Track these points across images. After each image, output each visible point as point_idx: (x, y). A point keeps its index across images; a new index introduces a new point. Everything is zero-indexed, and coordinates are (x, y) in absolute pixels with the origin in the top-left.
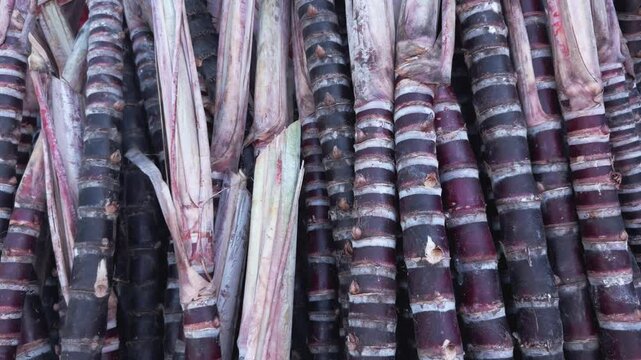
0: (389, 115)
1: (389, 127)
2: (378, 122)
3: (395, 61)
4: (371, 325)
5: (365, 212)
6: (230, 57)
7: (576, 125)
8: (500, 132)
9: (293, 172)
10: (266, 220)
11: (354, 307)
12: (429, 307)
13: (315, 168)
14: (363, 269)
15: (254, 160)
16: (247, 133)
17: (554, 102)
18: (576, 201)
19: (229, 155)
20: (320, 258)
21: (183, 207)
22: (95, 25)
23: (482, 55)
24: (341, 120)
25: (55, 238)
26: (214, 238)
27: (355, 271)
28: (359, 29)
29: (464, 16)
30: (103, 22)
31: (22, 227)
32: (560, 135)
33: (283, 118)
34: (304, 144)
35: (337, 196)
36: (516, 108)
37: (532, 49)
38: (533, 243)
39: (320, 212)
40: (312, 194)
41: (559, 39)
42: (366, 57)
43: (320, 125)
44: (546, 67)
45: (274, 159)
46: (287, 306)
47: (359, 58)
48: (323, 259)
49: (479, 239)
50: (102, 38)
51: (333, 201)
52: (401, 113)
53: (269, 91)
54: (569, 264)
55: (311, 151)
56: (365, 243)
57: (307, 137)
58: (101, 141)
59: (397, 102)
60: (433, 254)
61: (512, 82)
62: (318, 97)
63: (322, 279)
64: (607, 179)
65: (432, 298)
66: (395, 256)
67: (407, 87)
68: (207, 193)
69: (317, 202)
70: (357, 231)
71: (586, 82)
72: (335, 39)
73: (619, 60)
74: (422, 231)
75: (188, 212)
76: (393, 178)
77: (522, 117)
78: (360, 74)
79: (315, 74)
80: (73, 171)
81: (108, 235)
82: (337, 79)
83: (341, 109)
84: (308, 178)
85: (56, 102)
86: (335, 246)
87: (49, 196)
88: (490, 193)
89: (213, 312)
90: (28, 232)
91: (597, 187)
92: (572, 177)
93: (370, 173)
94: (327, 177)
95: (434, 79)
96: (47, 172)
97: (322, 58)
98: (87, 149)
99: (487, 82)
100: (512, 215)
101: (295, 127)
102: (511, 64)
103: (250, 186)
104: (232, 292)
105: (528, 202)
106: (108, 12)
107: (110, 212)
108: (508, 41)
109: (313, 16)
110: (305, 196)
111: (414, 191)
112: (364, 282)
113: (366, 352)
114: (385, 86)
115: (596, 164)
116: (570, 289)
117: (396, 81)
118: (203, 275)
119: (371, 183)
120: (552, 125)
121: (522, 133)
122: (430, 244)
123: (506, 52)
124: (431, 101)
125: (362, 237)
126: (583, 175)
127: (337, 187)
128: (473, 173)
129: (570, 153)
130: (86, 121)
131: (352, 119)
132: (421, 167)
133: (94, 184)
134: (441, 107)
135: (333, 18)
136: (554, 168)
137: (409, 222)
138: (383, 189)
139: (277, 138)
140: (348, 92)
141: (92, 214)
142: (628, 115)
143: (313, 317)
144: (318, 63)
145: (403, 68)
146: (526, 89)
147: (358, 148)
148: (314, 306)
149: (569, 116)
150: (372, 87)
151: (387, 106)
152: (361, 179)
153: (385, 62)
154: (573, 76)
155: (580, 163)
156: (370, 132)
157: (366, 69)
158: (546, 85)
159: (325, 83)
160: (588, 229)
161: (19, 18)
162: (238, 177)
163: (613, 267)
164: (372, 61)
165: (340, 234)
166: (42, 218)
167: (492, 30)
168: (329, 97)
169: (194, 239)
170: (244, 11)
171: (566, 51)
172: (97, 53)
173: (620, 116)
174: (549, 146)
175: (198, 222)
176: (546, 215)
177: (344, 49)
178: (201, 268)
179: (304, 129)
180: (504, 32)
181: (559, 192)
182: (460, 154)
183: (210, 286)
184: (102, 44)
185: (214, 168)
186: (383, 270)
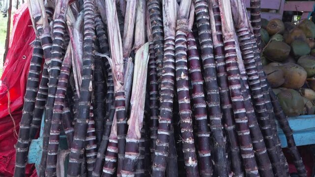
0: (174, 41)
1: (174, 44)
2: (171, 42)
3: (176, 26)
4: (166, 94)
5: (166, 66)
6: (128, 23)
7: (227, 44)
8: (205, 46)
9: (146, 56)
10: (138, 69)
11: (162, 91)
12: (181, 89)
13: (153, 57)
14: (165, 81)
15: (134, 54)
16: (132, 47)
17: (221, 38)
18: (227, 66)
19: (127, 52)
20: (154, 82)
21: (116, 65)
22: (86, 13)
23: (201, 24)
24: (160, 42)
25: (75, 76)
26: (124, 74)
27: (163, 82)
28: (166, 16)
29: (197, 13)
30: (89, 12)
31: (65, 72)
32: (223, 48)
33: (144, 41)
34: (150, 50)
35: (159, 63)
36: (210, 40)
37: (216, 23)
38: (211, 76)
39: (154, 70)
40: (152, 64)
41: (222, 20)
42: (168, 24)
43: (154, 44)
44: (219, 28)
45: (141, 52)
46: (144, 92)
47: (166, 24)
48: (154, 83)
49: (198, 76)
50: (89, 16)
51: (157, 65)
52: (177, 40)
53: (140, 34)
54: (224, 84)
55: (152, 52)
56: (166, 74)
57: (151, 48)
58: (90, 47)
59: (176, 37)
60: (183, 76)
61: (209, 32)
62: (154, 36)
63: (154, 88)
64: (234, 59)
65: (182, 87)
66: (174, 78)
67: (179, 33)
68: (122, 62)
69: (153, 67)
70: (164, 71)
71: (229, 32)
72: (159, 19)
73: (246, 27)
74: (181, 71)
75: (117, 66)
76: (174, 58)
77: (212, 42)
78: (166, 29)
79: (153, 29)
80: (80, 56)
81: (92, 74)
82: (159, 30)
83: (161, 39)
84: (150, 60)
85: (75, 35)
86: (158, 78)
87: (73, 63)
88: (202, 63)
89: (123, 94)
90: (67, 73)
91: (231, 62)
92: (225, 59)
93: (168, 56)
94: (155, 59)
95: (186, 31)
96: (73, 56)
97: (155, 24)
98: (84, 50)
99: (202, 32)
100: (207, 69)
101: (147, 44)
102: (210, 27)
103: (133, 61)
104: (128, 91)
105: (211, 65)
106: (90, 9)
107: (93, 67)
108: (209, 21)
109: (153, 12)
110: (149, 65)
111: (179, 60)
112: (165, 84)
113: (165, 101)
114: (173, 32)
115: (231, 55)
116: (223, 91)
117: (176, 31)
118: (121, 84)
119: (168, 59)
120: (220, 45)
121: (211, 47)
122: (183, 74)
123: (208, 24)
124: (186, 37)
125: (165, 73)
126: (228, 58)
127: (159, 61)
128: (198, 58)
129: (224, 52)
130: (84, 42)
131: (163, 42)
132: (182, 54)
133: (88, 59)
134: (189, 39)
135: (159, 13)
136: (220, 57)
137: (178, 68)
138: (171, 60)
139: (142, 47)
140: (163, 34)
141: (88, 68)
142: (249, 44)
143: (151, 99)
144: (154, 25)
145: (178, 27)
146: (213, 34)
147: (165, 50)
148: (152, 96)
149: (225, 42)
150: (169, 33)
151: (173, 38)
152: (165, 58)
153: (173, 26)
154: (225, 31)
155: (227, 55)
156: (168, 45)
157: (168, 28)
158: (219, 33)
159: (156, 31)
160: (229, 74)
161: (63, 10)
162: (130, 59)
163: (236, 84)
164: (169, 25)
165: (159, 74)
166: (71, 70)
167: (204, 17)
168: (157, 35)
169: (118, 74)
170: (133, 10)
171: (224, 24)
172: (88, 21)
173: (247, 45)
174: (220, 51)
175: (120, 69)
176: (217, 70)
177: (162, 22)
178: (120, 82)
179: (150, 45)
180: (208, 18)
181: (221, 64)
182: (194, 52)
183: (123, 87)
184: (89, 18)
185: (124, 57)
186: (170, 81)
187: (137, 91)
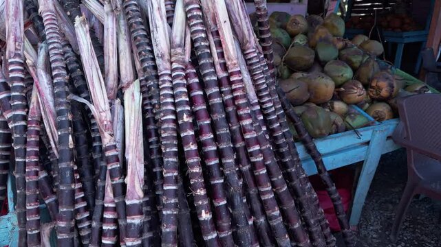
0: (170, 75)
1: (170, 79)
2: (166, 78)
3: (171, 56)
4: (169, 142)
5: (164, 108)
6: (109, 57)
7: (231, 74)
8: (208, 79)
9: (138, 97)
10: (131, 114)
11: (163, 138)
12: (185, 134)
13: (146, 95)
14: (165, 126)
15: (123, 94)
16: (118, 85)
17: (225, 67)
18: (235, 99)
19: (113, 93)
20: (151, 127)
21: (100, 112)
22: (51, 46)
23: (200, 53)
24: (154, 77)
25: (48, 130)
26: (112, 122)
27: (163, 127)
28: (157, 45)
29: (194, 39)
30: (55, 45)
31: (33, 127)
32: (228, 78)
33: (132, 78)
34: (141, 87)
35: (155, 104)
36: (212, 70)
37: (217, 49)
38: (219, 113)
39: (150, 111)
40: (146, 105)
41: (223, 46)
42: (160, 56)
43: (147, 80)
44: (222, 55)
45: (131, 93)
46: (141, 141)
47: (158, 56)
48: (153, 127)
49: (203, 114)
50: (56, 51)
51: (154, 106)
52: (173, 74)
53: (126, 68)
54: (234, 119)
55: (144, 89)
56: (165, 118)
57: (142, 84)
58: (62, 92)
59: (173, 70)
60: (186, 119)
61: (211, 61)
62: (145, 70)
63: (153, 134)
64: (241, 91)
65: (186, 131)
66: (175, 121)
67: (175, 65)
68: (108, 107)
69: (149, 108)
70: (162, 114)
71: (232, 60)
72: (148, 48)
73: (253, 48)
74: (182, 112)
75: (102, 114)
76: (173, 96)
77: (215, 73)
78: (158, 61)
79: (142, 61)
80: (51, 104)
81: (71, 126)
82: (151, 63)
83: (154, 74)
84: (144, 99)
85: (40, 79)
86: (156, 121)
87: (43, 115)
88: (206, 98)
89: (115, 147)
90: (36, 129)
91: (239, 94)
92: (233, 91)
93: (166, 96)
94: (151, 98)
95: (183, 62)
96: (41, 105)
97: (144, 56)
98: (55, 96)
99: (202, 62)
100: (213, 105)
101: (137, 81)
102: (210, 55)
103: (123, 104)
104: (121, 141)
105: (217, 100)
106: (56, 41)
107: (70, 117)
108: (209, 47)
109: (139, 41)
110: (143, 106)
111: (179, 100)
112: (165, 130)
113: (168, 150)
114: (168, 65)
115: (237, 87)
116: (234, 128)
117: (171, 63)
118: (110, 135)
119: (165, 99)
120: (225, 75)
121: (215, 78)
122: (185, 116)
123: (209, 51)
124: (184, 70)
125: (164, 116)
126: (235, 90)
127: (155, 101)
128: (201, 93)
129: (231, 83)
130: (53, 85)
131: (157, 77)
132: (181, 92)
133: (63, 108)
134: (188, 71)
135: (147, 41)
136: (227, 89)
137: (179, 110)
138: (170, 100)
139: (131, 86)
140: (155, 68)
141: (64, 119)
142: (259, 68)
143: (151, 147)
144: (143, 58)
145: (173, 59)
146: (216, 63)
147: (160, 87)
148: (151, 143)
149: (229, 71)
150: (163, 66)
151: (169, 72)
152: (162, 97)
153: (167, 57)
154: (228, 59)
155: (234, 87)
156: (164, 82)
157: (160, 59)
158: (222, 61)
159: (146, 65)
160: (238, 108)
161: (19, 45)
162: (118, 101)
163: (246, 119)
164: (162, 57)
165: (157, 117)
166: (41, 122)
167: (203, 44)
168: (148, 69)
169: (105, 123)
170: (113, 39)
171: (226, 50)
172: (55, 57)
173: (256, 68)
174: (225, 82)
175: (106, 117)
176: (225, 105)
177: (152, 52)
178: (109, 132)
179: (140, 81)
180: (207, 44)
181: (228, 97)
182: (196, 86)
183: (113, 138)
184: (56, 54)
185: (109, 98)
186: (171, 125)
187: (132, 142)
